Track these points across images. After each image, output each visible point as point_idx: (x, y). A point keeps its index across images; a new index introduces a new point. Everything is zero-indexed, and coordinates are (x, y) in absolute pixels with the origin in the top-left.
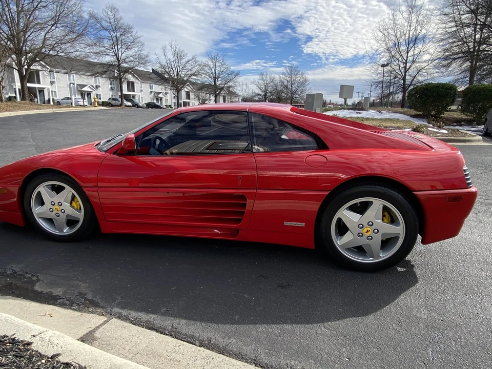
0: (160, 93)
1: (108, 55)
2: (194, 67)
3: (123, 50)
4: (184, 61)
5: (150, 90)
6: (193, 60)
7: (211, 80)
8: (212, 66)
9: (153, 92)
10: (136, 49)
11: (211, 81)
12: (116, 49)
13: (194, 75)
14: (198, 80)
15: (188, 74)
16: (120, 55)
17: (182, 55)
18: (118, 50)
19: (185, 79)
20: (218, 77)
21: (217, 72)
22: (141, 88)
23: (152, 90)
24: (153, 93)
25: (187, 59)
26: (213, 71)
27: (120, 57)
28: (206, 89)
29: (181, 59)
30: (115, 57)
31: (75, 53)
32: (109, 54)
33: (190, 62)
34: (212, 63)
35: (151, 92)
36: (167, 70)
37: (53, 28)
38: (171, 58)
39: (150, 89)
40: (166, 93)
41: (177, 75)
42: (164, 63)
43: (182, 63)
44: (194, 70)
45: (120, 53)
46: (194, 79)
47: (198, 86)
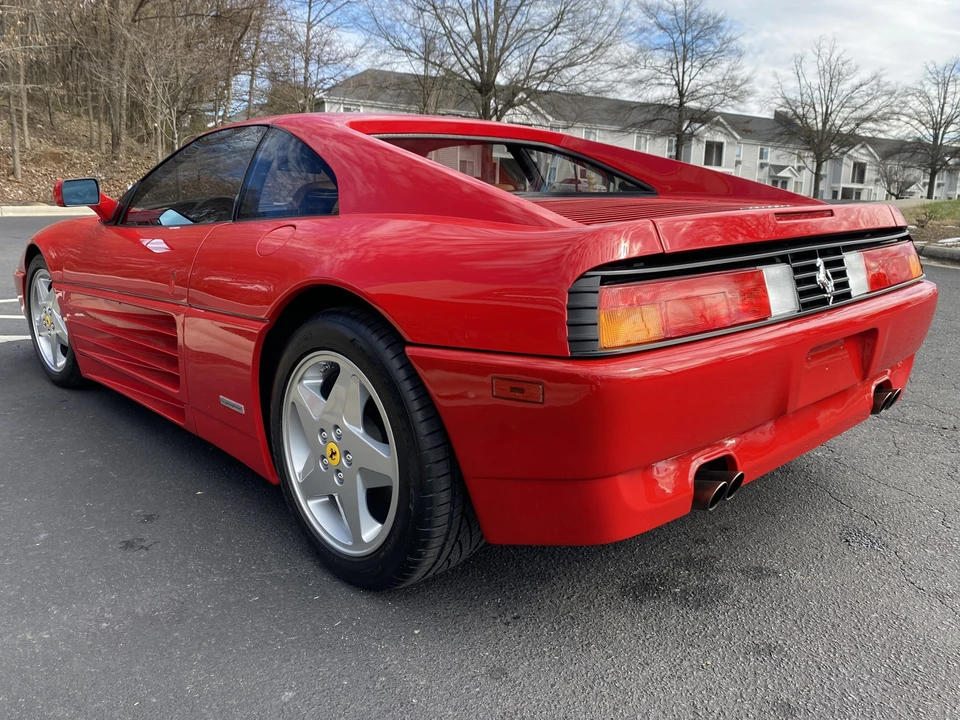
0: (782, 168)
1: (661, 84)
2: (874, 98)
3: (695, 71)
4: (845, 87)
5: (758, 162)
6: (874, 82)
7: (925, 132)
8: (933, 92)
9: (766, 164)
10: (725, 66)
11: (927, 134)
12: (681, 70)
13: (868, 119)
14: (880, 131)
15: (855, 119)
16: (686, 83)
17: (844, 71)
18: (684, 73)
19: (845, 130)
20: (948, 123)
21: (948, 110)
22: (739, 156)
23: (764, 161)
24: (767, 169)
25: (856, 81)
26: (936, 107)
27: (685, 87)
28: (907, 154)
29: (839, 81)
30: (676, 89)
31: (589, 83)
32: (663, 81)
33: (864, 88)
34: (935, 87)
35: (762, 166)
36: (800, 111)
37: (552, 35)
38: (815, 82)
39: (761, 158)
40: (800, 169)
41: (824, 123)
42: (792, 96)
43: (839, 91)
44: (871, 108)
45: (687, 78)
46: (869, 128)
47: (884, 149)
